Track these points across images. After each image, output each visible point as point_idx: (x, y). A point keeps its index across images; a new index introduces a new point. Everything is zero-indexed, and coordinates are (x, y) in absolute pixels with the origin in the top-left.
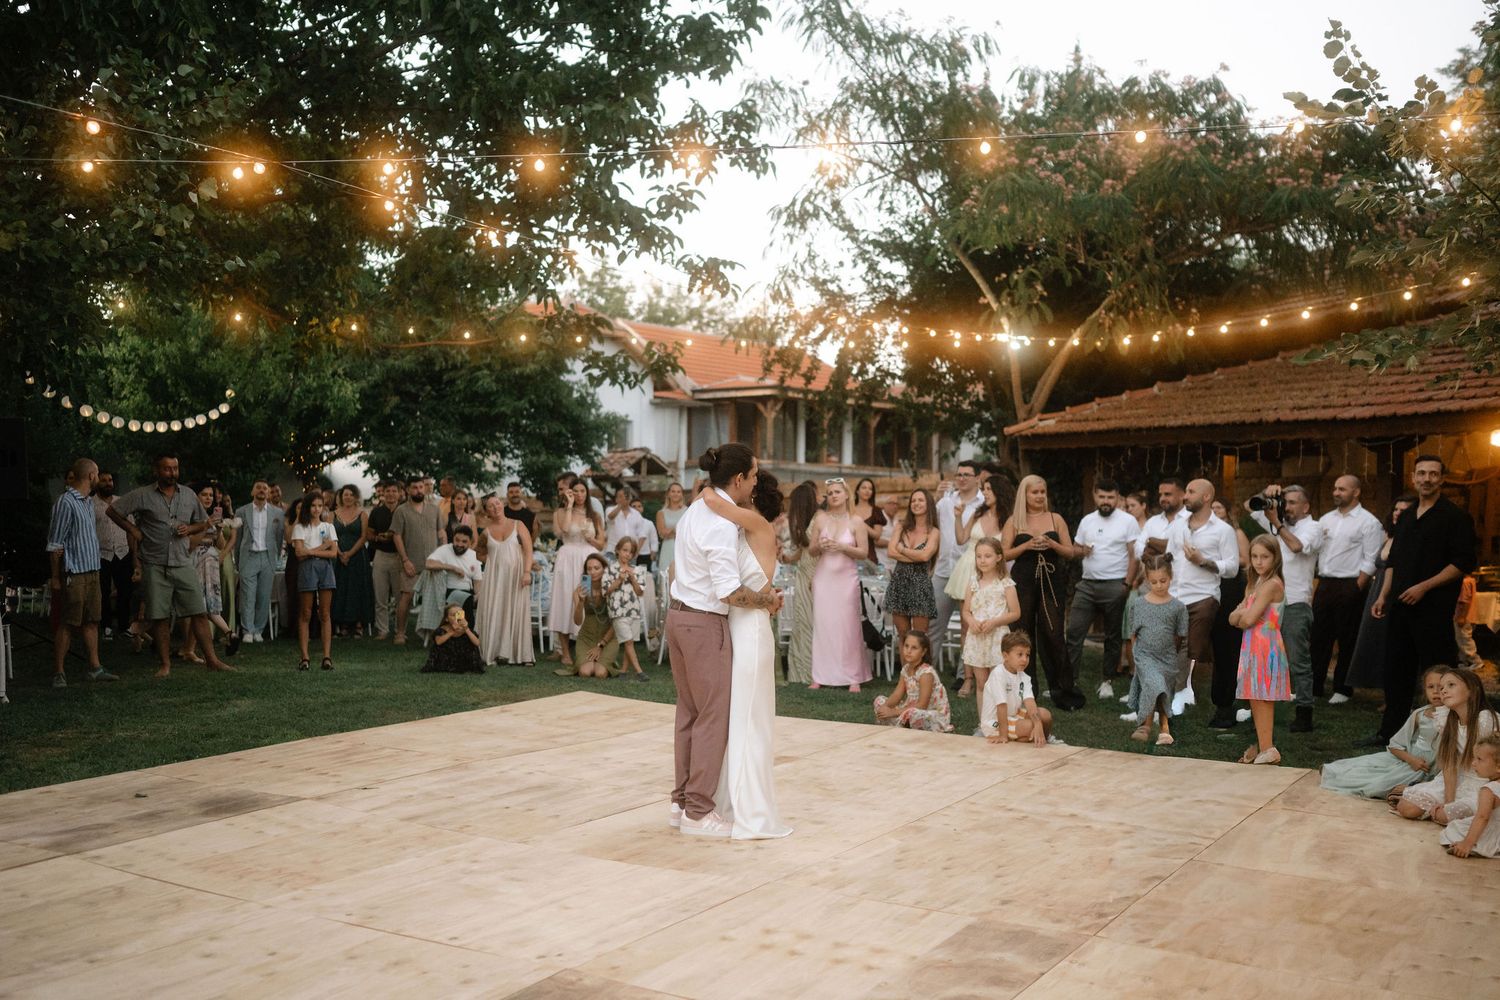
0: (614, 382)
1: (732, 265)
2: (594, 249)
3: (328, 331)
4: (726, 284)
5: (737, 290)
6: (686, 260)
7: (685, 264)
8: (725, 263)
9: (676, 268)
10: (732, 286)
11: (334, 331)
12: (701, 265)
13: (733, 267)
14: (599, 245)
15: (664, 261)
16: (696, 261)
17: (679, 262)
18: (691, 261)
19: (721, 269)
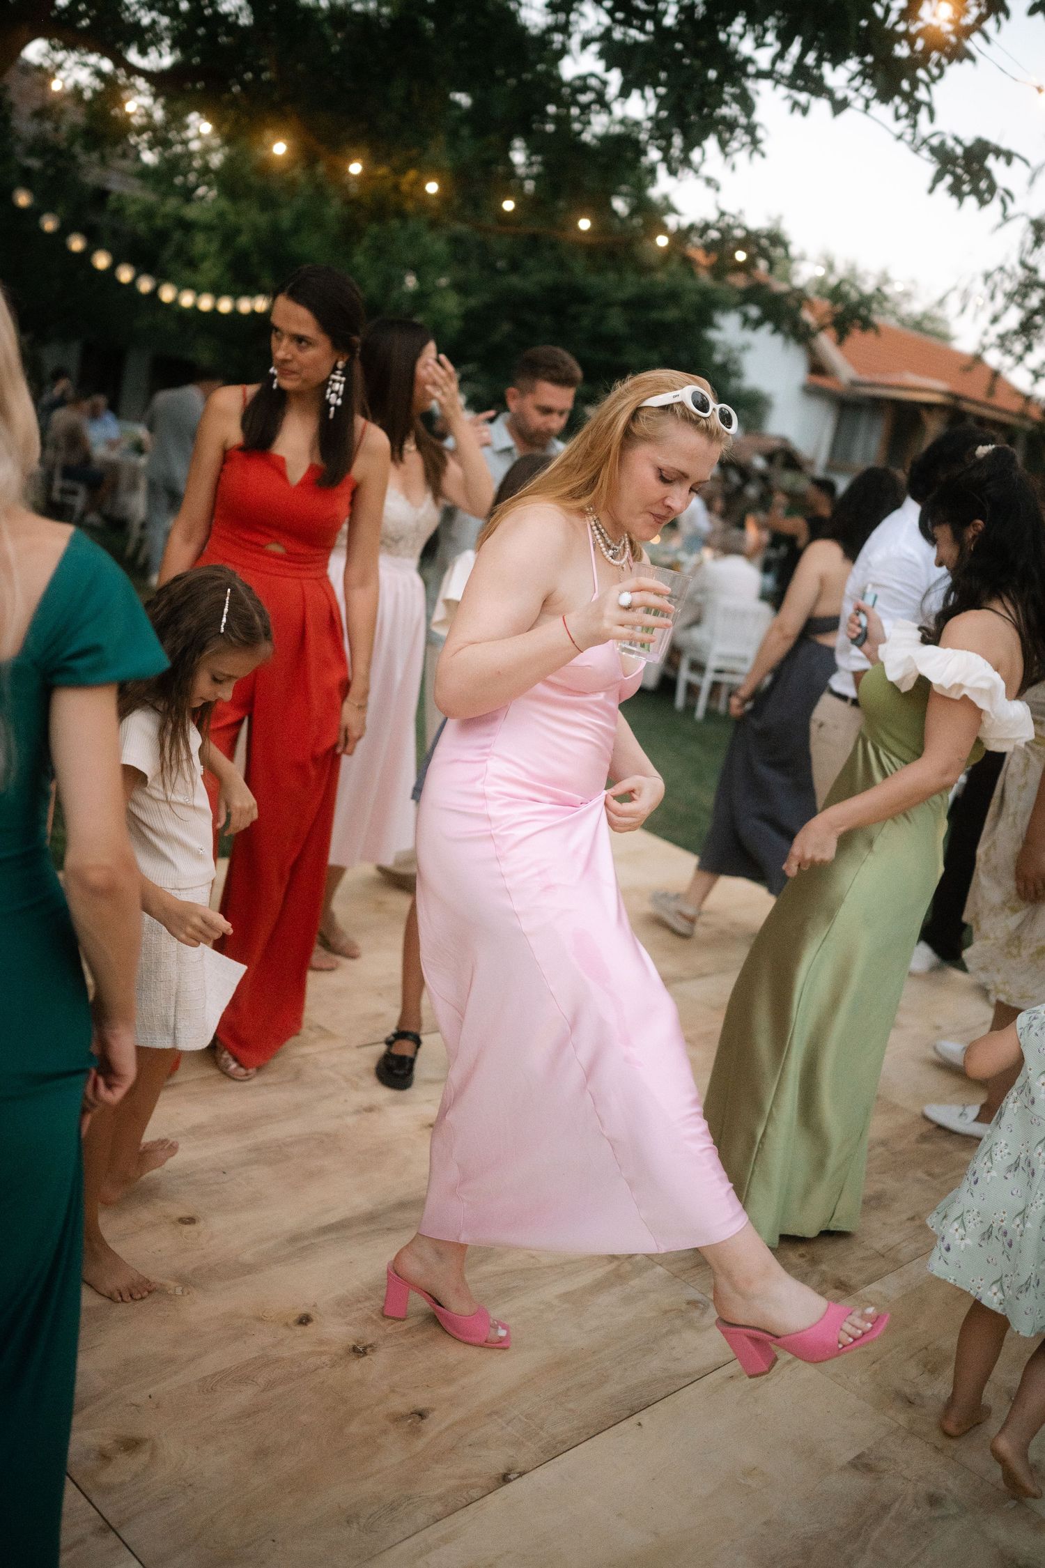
0: (777, 329)
1: (1009, 156)
2: (796, 104)
3: (396, 188)
4: (992, 188)
5: (1008, 200)
6: (935, 142)
7: (933, 150)
8: (998, 152)
9: (916, 151)
10: (1000, 192)
11: (405, 187)
12: (959, 151)
13: (1009, 162)
14: (803, 97)
15: (899, 137)
16: (950, 143)
17: (925, 141)
18: (943, 143)
19: (991, 162)
